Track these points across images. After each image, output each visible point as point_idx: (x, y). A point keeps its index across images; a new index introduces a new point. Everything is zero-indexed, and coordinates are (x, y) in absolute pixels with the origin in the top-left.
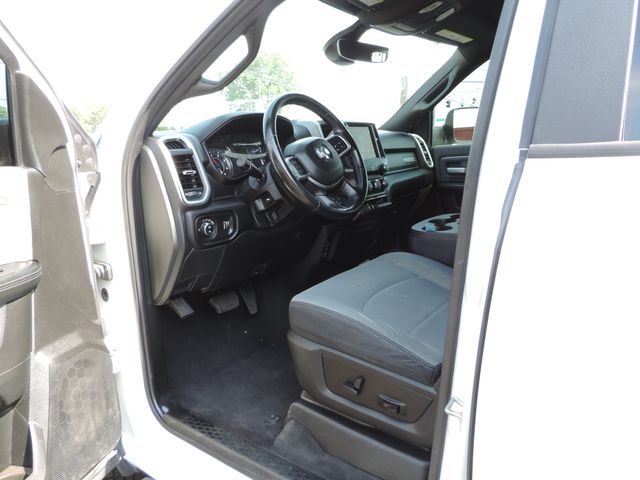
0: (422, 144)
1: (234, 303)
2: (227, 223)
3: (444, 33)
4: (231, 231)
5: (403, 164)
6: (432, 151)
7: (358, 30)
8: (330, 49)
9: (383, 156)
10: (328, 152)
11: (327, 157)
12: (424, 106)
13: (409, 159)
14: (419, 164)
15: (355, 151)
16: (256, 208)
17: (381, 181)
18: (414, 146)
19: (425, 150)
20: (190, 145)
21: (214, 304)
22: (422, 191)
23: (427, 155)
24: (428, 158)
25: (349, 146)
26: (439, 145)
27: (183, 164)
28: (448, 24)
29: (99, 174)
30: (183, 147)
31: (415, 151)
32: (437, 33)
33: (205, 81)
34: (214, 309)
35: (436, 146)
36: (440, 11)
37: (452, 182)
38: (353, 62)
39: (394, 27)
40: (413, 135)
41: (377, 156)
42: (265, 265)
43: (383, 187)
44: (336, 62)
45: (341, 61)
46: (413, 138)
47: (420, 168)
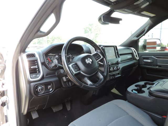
0: (135, 51)
1: (61, 108)
2: (50, 86)
3: (144, 13)
4: (51, 89)
5: (127, 59)
6: (138, 54)
7: (110, 12)
8: (100, 19)
9: (119, 57)
10: (91, 61)
11: (90, 63)
12: (136, 39)
13: (130, 56)
14: (133, 58)
15: (105, 59)
16: (63, 80)
17: (117, 67)
18: (132, 52)
19: (136, 53)
20: (37, 56)
21: (53, 109)
22: (134, 68)
23: (136, 55)
24: (137, 56)
25: (102, 57)
26: (141, 52)
27: (33, 64)
28: (146, 9)
29: (5, 65)
30: (35, 57)
31: (132, 54)
32: (141, 13)
33: (41, 32)
34: (52, 110)
35: (140, 52)
36: (143, 3)
37: (145, 65)
38: (108, 24)
39: (123, 10)
40: (131, 48)
41: (116, 58)
42: (69, 98)
43: (118, 70)
44: (102, 24)
45: (104, 23)
46: (131, 49)
47: (134, 60)
